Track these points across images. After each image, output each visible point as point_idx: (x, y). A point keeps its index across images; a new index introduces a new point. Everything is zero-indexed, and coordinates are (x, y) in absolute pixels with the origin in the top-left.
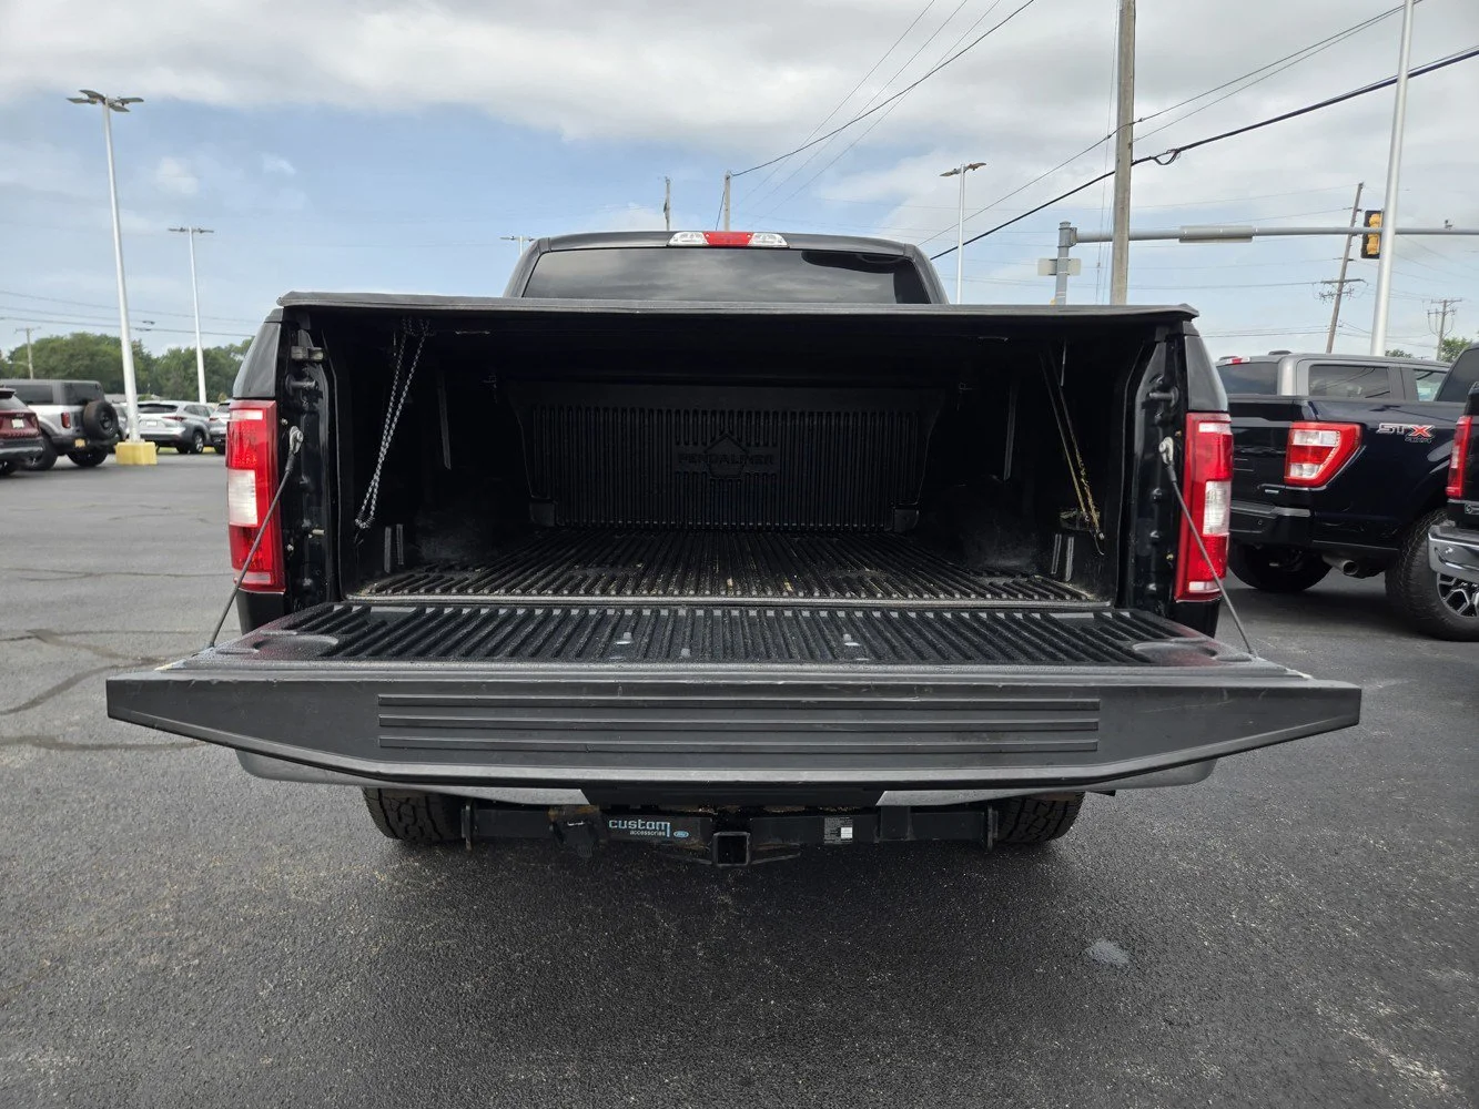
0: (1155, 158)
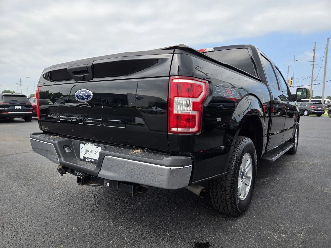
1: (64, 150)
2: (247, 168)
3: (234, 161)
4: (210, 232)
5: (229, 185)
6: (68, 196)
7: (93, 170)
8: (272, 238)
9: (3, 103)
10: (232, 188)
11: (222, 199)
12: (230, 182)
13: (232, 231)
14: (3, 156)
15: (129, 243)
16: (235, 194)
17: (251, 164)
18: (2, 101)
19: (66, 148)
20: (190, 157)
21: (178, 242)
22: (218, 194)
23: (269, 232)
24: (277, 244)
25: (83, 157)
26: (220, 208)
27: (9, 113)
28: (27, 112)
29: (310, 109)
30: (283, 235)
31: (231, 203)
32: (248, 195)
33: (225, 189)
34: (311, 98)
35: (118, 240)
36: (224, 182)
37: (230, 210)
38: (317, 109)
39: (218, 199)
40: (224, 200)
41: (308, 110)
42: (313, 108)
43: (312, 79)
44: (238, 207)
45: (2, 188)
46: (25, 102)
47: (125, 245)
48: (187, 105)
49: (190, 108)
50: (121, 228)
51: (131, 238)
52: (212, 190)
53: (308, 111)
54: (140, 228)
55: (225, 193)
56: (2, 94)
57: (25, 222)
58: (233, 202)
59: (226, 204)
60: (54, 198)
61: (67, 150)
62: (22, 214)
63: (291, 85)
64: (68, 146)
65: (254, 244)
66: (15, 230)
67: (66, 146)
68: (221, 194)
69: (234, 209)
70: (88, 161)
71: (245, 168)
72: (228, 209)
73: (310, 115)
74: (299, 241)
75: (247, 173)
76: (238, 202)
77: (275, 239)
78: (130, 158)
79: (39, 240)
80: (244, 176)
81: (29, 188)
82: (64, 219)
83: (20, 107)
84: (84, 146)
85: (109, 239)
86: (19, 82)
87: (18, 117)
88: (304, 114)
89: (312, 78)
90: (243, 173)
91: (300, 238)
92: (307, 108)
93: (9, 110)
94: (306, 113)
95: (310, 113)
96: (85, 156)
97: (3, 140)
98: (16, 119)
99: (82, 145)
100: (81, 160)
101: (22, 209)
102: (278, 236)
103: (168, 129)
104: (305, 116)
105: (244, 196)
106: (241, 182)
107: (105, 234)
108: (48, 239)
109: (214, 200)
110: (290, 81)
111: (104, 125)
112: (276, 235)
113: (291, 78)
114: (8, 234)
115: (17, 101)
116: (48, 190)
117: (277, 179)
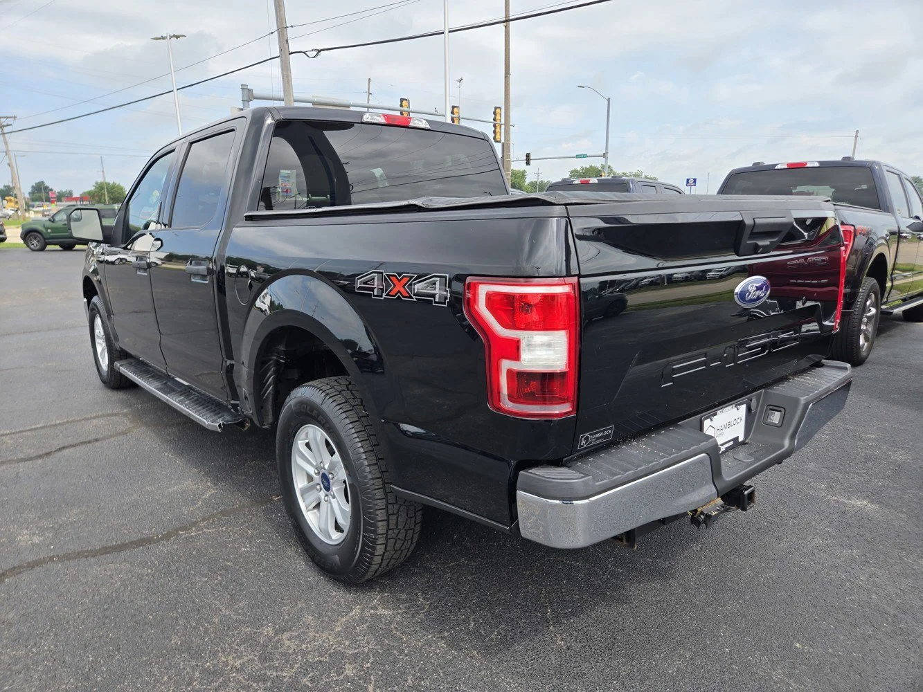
0: (304, 53)
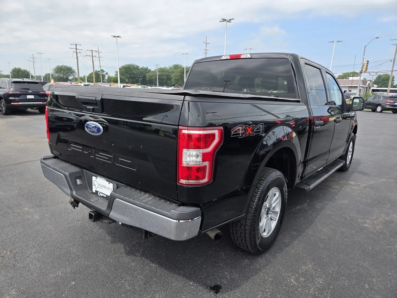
1: (76, 182)
2: (274, 203)
3: (256, 199)
4: (226, 273)
5: (249, 225)
6: (83, 221)
7: (104, 210)
8: (290, 281)
9: (13, 91)
10: (252, 228)
11: (242, 238)
12: (250, 221)
13: (249, 272)
14: (14, 165)
15: (141, 282)
16: (255, 234)
17: (279, 199)
18: (12, 89)
19: (77, 180)
20: (200, 209)
21: (191, 283)
22: (238, 232)
23: (288, 274)
24: (293, 289)
25: (96, 191)
26: (240, 246)
27: (20, 103)
28: (41, 103)
29: (386, 104)
30: (302, 279)
31: (251, 242)
32: (273, 231)
33: (245, 228)
34: (390, 87)
35: (131, 278)
36: (244, 221)
37: (250, 248)
38: (394, 104)
39: (238, 237)
40: (244, 239)
41: (382, 105)
42: (388, 102)
43: (394, 63)
44: (258, 246)
45: (14, 209)
46: (39, 91)
47: (137, 284)
48: (197, 156)
49: (200, 159)
50: (135, 264)
51: (143, 276)
52: (232, 228)
53: (382, 107)
54: (155, 265)
55: (245, 232)
56: (11, 80)
57: (38, 253)
58: (253, 242)
59: (246, 243)
60: (68, 224)
61: (79, 182)
62: (34, 243)
63: (367, 70)
64: (80, 178)
65: (268, 288)
66: (27, 262)
67: (77, 178)
68: (241, 233)
69: (254, 248)
70: (100, 196)
71: (272, 203)
72: (248, 248)
73: (383, 112)
74: (316, 287)
75: (274, 208)
76: (258, 242)
77: (292, 283)
78: (139, 205)
79: (51, 275)
80: (271, 211)
81: (42, 210)
82: (77, 251)
83: (32, 97)
84: (96, 179)
85: (122, 277)
86: (32, 58)
87: (31, 109)
88: (377, 110)
89: (394, 61)
90: (269, 209)
91: (319, 283)
92: (380, 103)
93: (20, 100)
94: (379, 109)
95: (384, 109)
96: (97, 190)
97: (14, 141)
98: (29, 110)
99: (94, 178)
100: (93, 193)
101: (34, 237)
102: (297, 280)
103: (177, 180)
104: (377, 112)
105: (268, 233)
106: (265, 219)
107: (118, 271)
108: (60, 274)
109: (234, 237)
110: (365, 65)
111: (115, 163)
112: (294, 279)
113: (367, 61)
114: (20, 267)
115: (29, 89)
116: (63, 214)
117: (316, 207)
